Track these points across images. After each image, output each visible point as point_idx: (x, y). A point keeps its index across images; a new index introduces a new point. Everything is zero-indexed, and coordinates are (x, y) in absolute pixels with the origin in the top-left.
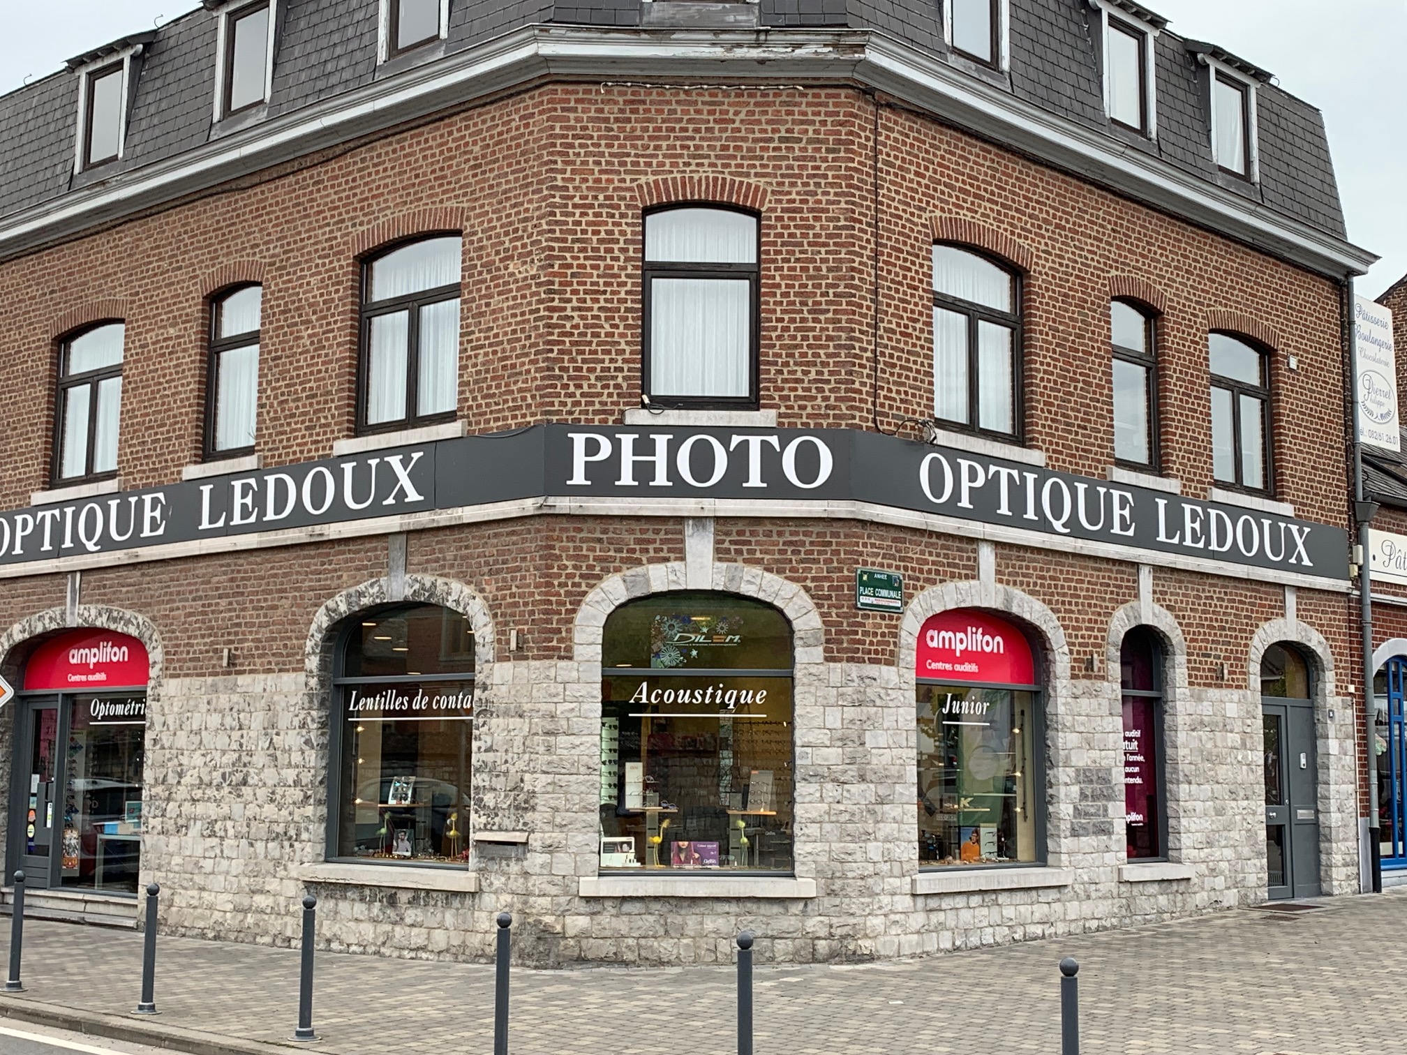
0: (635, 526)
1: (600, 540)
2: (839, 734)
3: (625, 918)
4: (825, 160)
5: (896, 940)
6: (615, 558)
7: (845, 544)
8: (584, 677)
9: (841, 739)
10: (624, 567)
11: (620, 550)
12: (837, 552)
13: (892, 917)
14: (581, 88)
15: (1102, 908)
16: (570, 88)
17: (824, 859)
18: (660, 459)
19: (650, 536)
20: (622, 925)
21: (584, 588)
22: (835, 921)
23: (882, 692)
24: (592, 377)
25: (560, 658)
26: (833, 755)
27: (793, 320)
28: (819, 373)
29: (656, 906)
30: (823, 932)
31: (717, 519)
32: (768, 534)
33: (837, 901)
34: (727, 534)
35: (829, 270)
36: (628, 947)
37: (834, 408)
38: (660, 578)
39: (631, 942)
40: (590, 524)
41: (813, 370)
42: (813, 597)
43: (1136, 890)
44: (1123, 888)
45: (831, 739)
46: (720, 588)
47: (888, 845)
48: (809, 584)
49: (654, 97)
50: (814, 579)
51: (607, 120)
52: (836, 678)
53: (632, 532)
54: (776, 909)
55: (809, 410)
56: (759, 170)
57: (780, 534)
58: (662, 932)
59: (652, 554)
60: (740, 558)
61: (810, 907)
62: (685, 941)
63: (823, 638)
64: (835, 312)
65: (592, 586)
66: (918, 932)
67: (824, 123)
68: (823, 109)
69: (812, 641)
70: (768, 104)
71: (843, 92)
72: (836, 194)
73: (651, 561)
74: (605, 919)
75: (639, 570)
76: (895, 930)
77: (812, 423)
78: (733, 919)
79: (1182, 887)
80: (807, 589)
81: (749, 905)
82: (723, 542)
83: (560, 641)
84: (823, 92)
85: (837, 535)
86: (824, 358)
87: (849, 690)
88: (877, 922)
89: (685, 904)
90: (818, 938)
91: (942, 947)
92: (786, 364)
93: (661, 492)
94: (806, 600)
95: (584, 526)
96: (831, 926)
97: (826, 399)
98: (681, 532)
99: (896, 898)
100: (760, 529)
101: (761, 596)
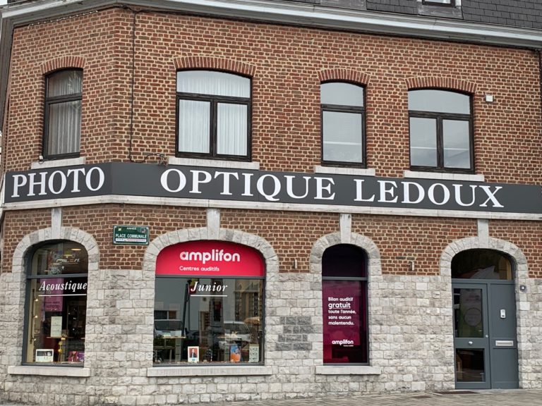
0: (36, 213)
1: (23, 220)
2: (103, 302)
3: (25, 384)
4: (106, 42)
5: (135, 398)
6: (28, 228)
7: (109, 215)
8: (15, 280)
9: (103, 305)
10: (31, 231)
11: (30, 224)
12: (106, 219)
13: (132, 387)
14: (24, 28)
15: (300, 387)
16: (20, 29)
17: (94, 359)
18: (43, 183)
19: (40, 217)
20: (23, 386)
21: (17, 241)
22: (97, 387)
23: (130, 283)
24: (23, 150)
25: (8, 272)
26: (100, 312)
27: (93, 116)
28: (102, 138)
29: (35, 379)
30: (92, 393)
31: (63, 208)
32: (82, 213)
33: (98, 379)
34: (67, 214)
35: (107, 91)
36: (25, 396)
37: (107, 153)
38: (43, 235)
39: (26, 394)
40: (21, 214)
41: (99, 137)
42: (96, 240)
43: (330, 379)
44: (318, 378)
45: (100, 304)
46: (63, 238)
47: (129, 353)
48: (96, 234)
49: (48, 26)
50: (97, 232)
51: (32, 40)
52: (102, 277)
53: (34, 215)
54: (76, 382)
55: (97, 155)
56: (83, 51)
57: (86, 212)
58: (36, 391)
59: (41, 225)
60: (71, 224)
61: (88, 381)
62: (44, 395)
63: (99, 258)
64: (109, 109)
65: (20, 240)
66: (151, 394)
67: (106, 25)
68: (106, 19)
69: (94, 260)
70: (87, 21)
71: (114, 10)
72: (110, 56)
73: (40, 228)
74: (17, 384)
75: (35, 232)
76: (133, 393)
77: (98, 160)
78: (61, 385)
79: (372, 379)
80: (94, 236)
81: (66, 379)
82: (65, 217)
83: (9, 264)
84: (106, 11)
85: (106, 211)
86: (103, 131)
87: (107, 282)
88: (120, 389)
89: (45, 378)
90: (91, 395)
91: (168, 402)
92: (90, 136)
93: (43, 198)
94: (93, 242)
95: (19, 215)
96: (95, 390)
97: (104, 149)
98: (50, 215)
99: (134, 378)
100: (79, 211)
101: (77, 241)
